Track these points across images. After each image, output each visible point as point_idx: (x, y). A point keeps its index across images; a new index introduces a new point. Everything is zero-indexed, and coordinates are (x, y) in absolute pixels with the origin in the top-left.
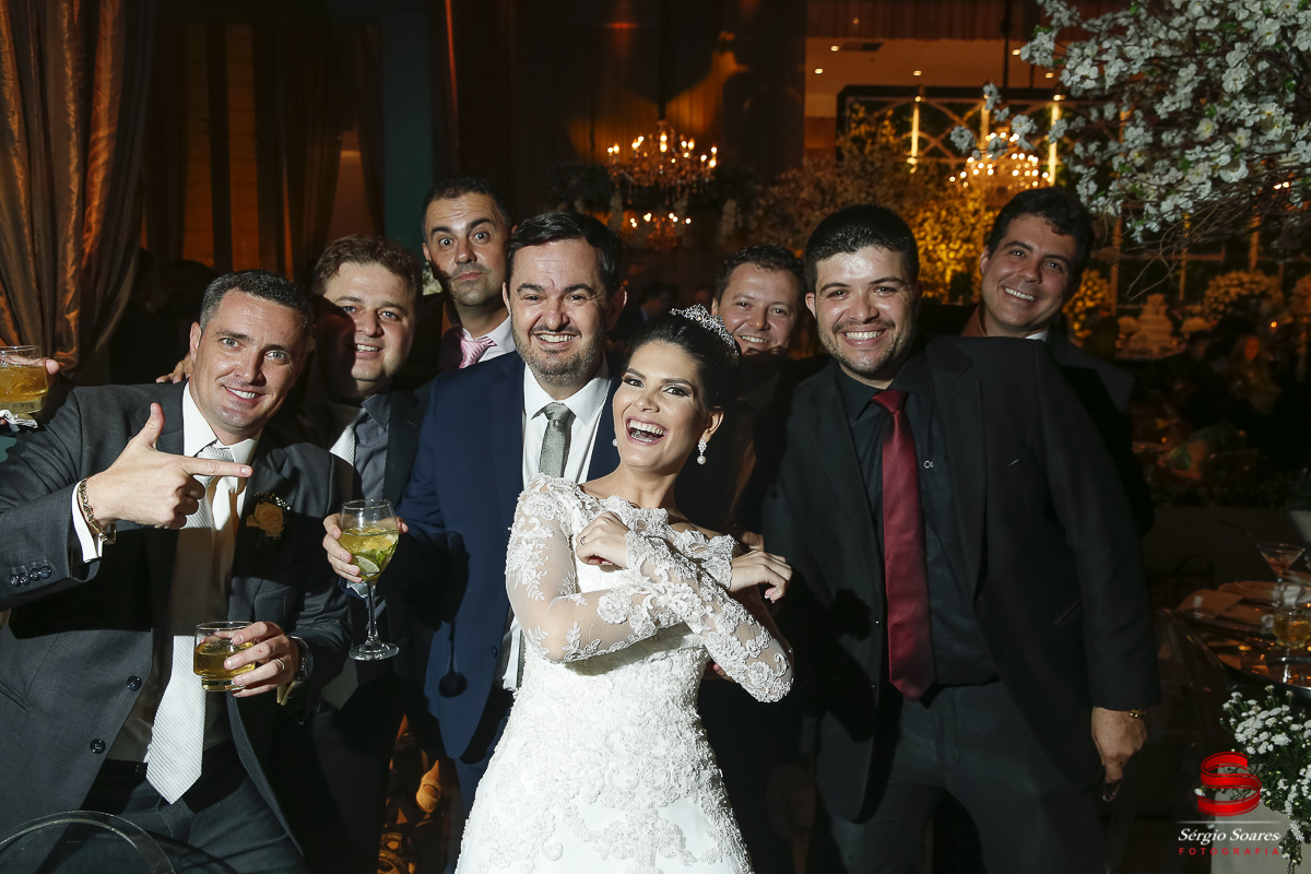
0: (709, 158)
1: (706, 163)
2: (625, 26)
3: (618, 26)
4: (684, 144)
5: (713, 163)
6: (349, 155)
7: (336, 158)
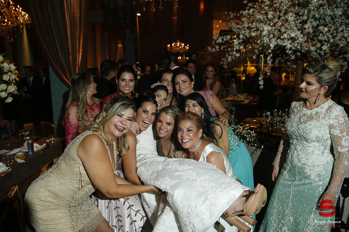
0: (187, 47)
1: (186, 48)
2: (176, 18)
3: (174, 18)
4: (182, 44)
5: (188, 48)
6: (120, 45)
7: (117, 46)
